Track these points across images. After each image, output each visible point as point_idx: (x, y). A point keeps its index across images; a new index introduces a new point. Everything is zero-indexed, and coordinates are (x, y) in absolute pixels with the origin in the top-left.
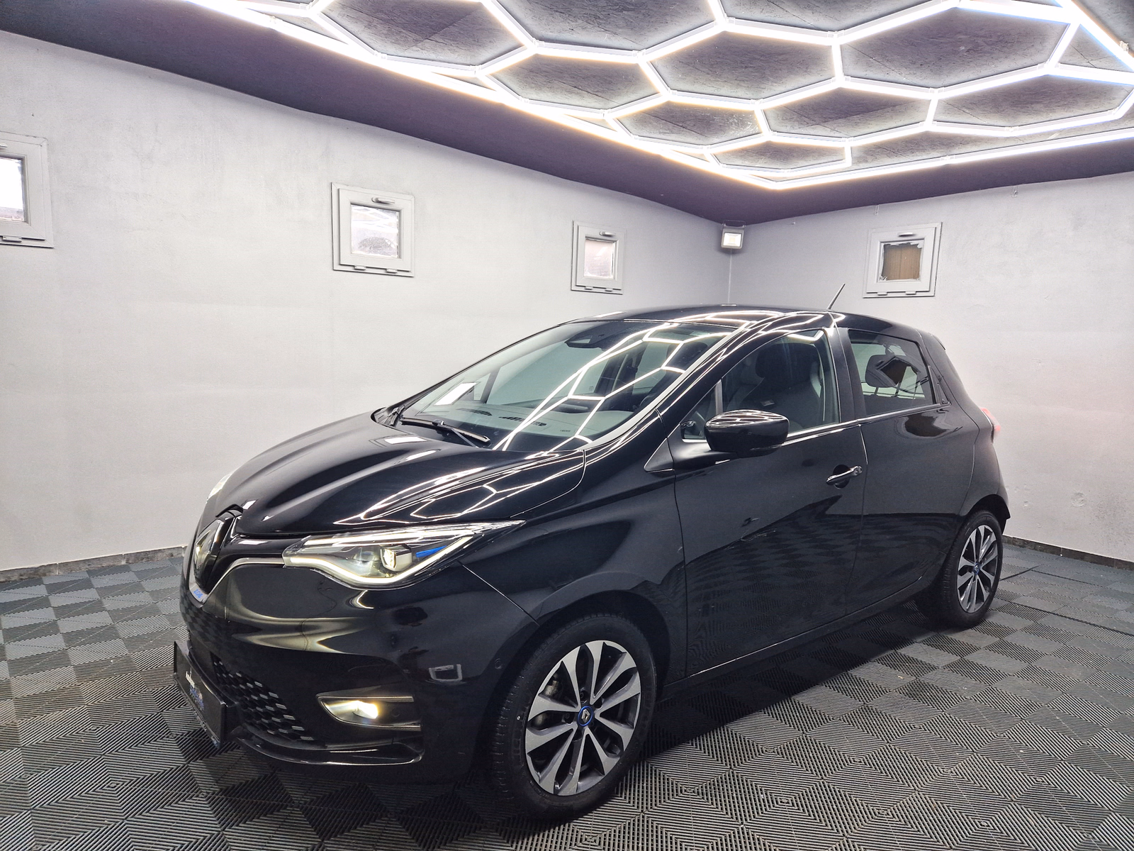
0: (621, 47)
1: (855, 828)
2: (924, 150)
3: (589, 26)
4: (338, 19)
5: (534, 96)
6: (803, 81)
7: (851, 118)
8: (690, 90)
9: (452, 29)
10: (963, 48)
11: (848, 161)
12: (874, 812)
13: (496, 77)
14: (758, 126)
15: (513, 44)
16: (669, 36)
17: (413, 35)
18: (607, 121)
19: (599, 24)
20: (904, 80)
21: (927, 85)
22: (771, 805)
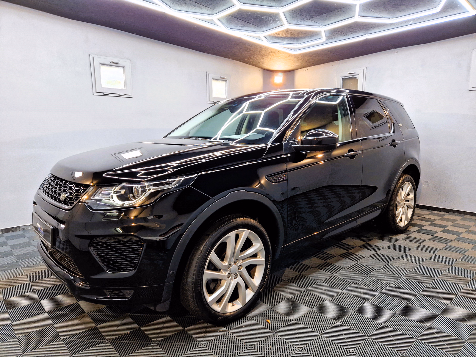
2: (356, 32)
5: (179, 8)
7: (323, 16)
8: (249, 3)
11: (324, 39)
14: (282, 21)
18: (214, 20)
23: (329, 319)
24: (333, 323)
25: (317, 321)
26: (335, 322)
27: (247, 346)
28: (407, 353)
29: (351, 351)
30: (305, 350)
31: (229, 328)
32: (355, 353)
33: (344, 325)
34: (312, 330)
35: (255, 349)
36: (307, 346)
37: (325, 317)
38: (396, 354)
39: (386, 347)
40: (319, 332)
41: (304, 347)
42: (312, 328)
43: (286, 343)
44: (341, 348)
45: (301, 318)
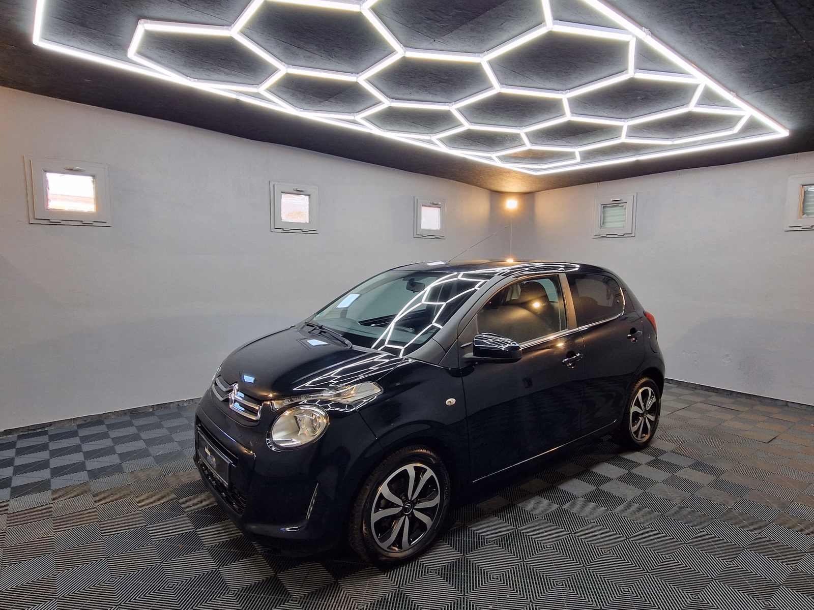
0: (439, 101)
1: (590, 562)
2: (622, 152)
3: (420, 91)
4: (275, 92)
5: (389, 128)
6: (547, 117)
7: (577, 136)
8: (481, 122)
9: (341, 95)
10: (639, 98)
11: (578, 159)
12: (602, 552)
13: (367, 119)
14: (523, 141)
15: (377, 102)
16: (467, 95)
17: (319, 99)
18: (432, 140)
19: (426, 91)
20: (606, 115)
21: (619, 117)
22: (541, 549)
23: (595, 548)
24: (600, 553)
25: (578, 549)
26: (603, 551)
27: (490, 576)
28: (700, 596)
29: (627, 590)
30: (566, 585)
31: (464, 553)
32: (631, 593)
33: (616, 556)
34: (573, 560)
35: (501, 581)
36: (567, 581)
37: (590, 544)
38: (686, 597)
39: (672, 587)
40: (583, 563)
41: (564, 582)
42: (573, 558)
43: (540, 576)
44: (613, 585)
45: (558, 545)
